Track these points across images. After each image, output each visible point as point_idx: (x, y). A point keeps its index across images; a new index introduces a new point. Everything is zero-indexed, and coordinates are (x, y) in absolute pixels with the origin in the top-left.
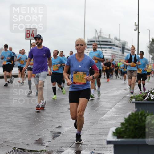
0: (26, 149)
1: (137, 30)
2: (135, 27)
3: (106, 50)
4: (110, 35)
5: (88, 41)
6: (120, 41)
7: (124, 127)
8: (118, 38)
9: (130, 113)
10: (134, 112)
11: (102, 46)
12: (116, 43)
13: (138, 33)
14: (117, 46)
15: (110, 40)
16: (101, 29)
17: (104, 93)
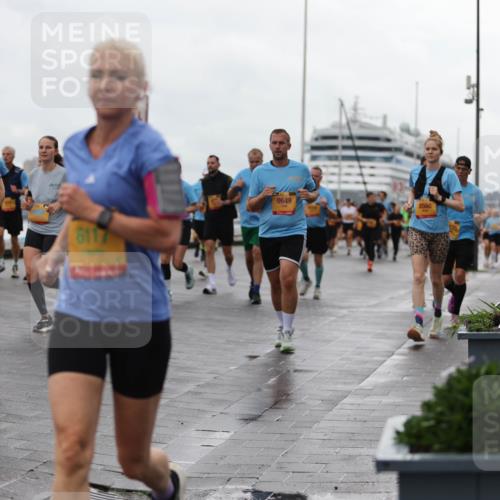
0: (114, 486)
1: (475, 102)
2: (468, 91)
3: (372, 167)
4: (385, 118)
5: (315, 136)
6: (419, 138)
7: (431, 415)
8: (412, 127)
9: (452, 370)
10: (464, 368)
11: (361, 153)
12: (407, 143)
13: (479, 110)
14: (409, 154)
15: (386, 134)
16: (357, 97)
17: (369, 306)
